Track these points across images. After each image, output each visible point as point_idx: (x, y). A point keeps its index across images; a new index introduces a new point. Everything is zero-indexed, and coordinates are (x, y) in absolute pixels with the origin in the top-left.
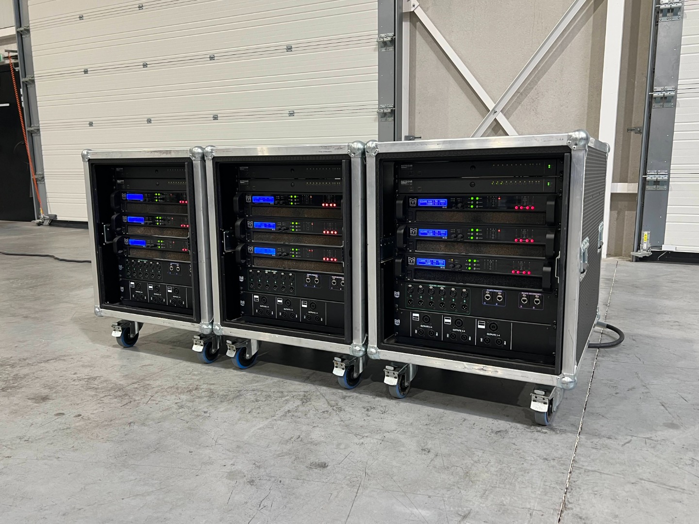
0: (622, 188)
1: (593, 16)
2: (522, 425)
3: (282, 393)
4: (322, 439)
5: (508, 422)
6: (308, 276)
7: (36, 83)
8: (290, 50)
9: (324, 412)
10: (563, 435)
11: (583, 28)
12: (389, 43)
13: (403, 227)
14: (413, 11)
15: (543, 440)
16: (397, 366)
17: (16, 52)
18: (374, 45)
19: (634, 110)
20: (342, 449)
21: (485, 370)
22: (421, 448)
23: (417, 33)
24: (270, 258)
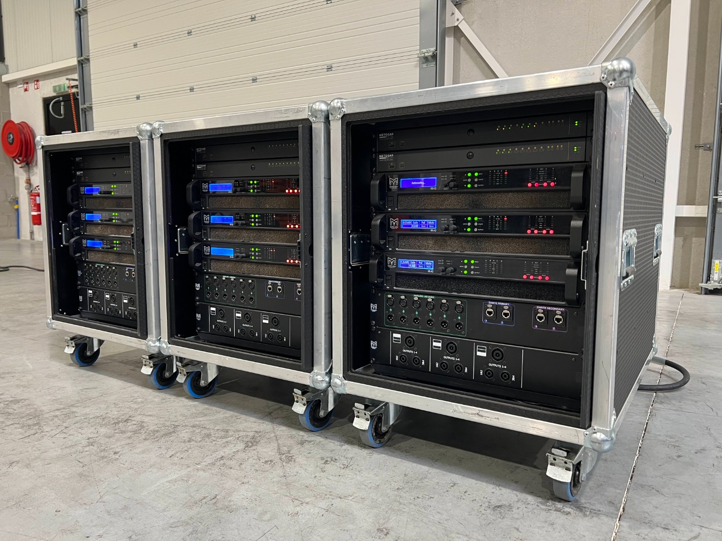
0: (688, 211)
1: (654, 23)
2: (536, 498)
3: (227, 432)
4: (245, 503)
5: (516, 492)
6: (269, 283)
7: (94, 110)
8: (330, 70)
9: (266, 462)
10: (595, 519)
11: (644, 35)
12: (430, 58)
13: (380, 216)
14: (457, 26)
15: (563, 526)
16: (370, 404)
17: (76, 80)
18: (415, 61)
19: (703, 124)
20: (265, 521)
21: (482, 416)
22: (377, 527)
23: (462, 48)
24: (227, 260)
